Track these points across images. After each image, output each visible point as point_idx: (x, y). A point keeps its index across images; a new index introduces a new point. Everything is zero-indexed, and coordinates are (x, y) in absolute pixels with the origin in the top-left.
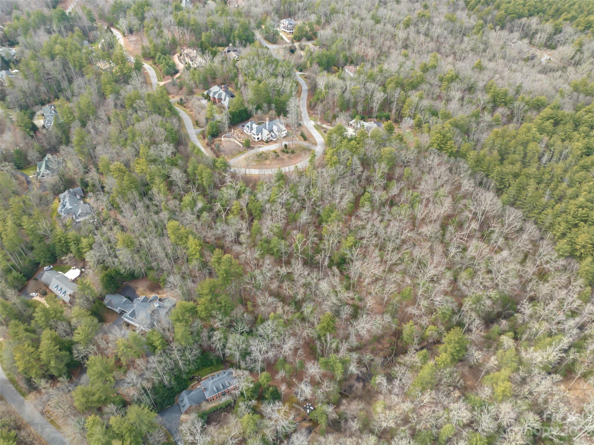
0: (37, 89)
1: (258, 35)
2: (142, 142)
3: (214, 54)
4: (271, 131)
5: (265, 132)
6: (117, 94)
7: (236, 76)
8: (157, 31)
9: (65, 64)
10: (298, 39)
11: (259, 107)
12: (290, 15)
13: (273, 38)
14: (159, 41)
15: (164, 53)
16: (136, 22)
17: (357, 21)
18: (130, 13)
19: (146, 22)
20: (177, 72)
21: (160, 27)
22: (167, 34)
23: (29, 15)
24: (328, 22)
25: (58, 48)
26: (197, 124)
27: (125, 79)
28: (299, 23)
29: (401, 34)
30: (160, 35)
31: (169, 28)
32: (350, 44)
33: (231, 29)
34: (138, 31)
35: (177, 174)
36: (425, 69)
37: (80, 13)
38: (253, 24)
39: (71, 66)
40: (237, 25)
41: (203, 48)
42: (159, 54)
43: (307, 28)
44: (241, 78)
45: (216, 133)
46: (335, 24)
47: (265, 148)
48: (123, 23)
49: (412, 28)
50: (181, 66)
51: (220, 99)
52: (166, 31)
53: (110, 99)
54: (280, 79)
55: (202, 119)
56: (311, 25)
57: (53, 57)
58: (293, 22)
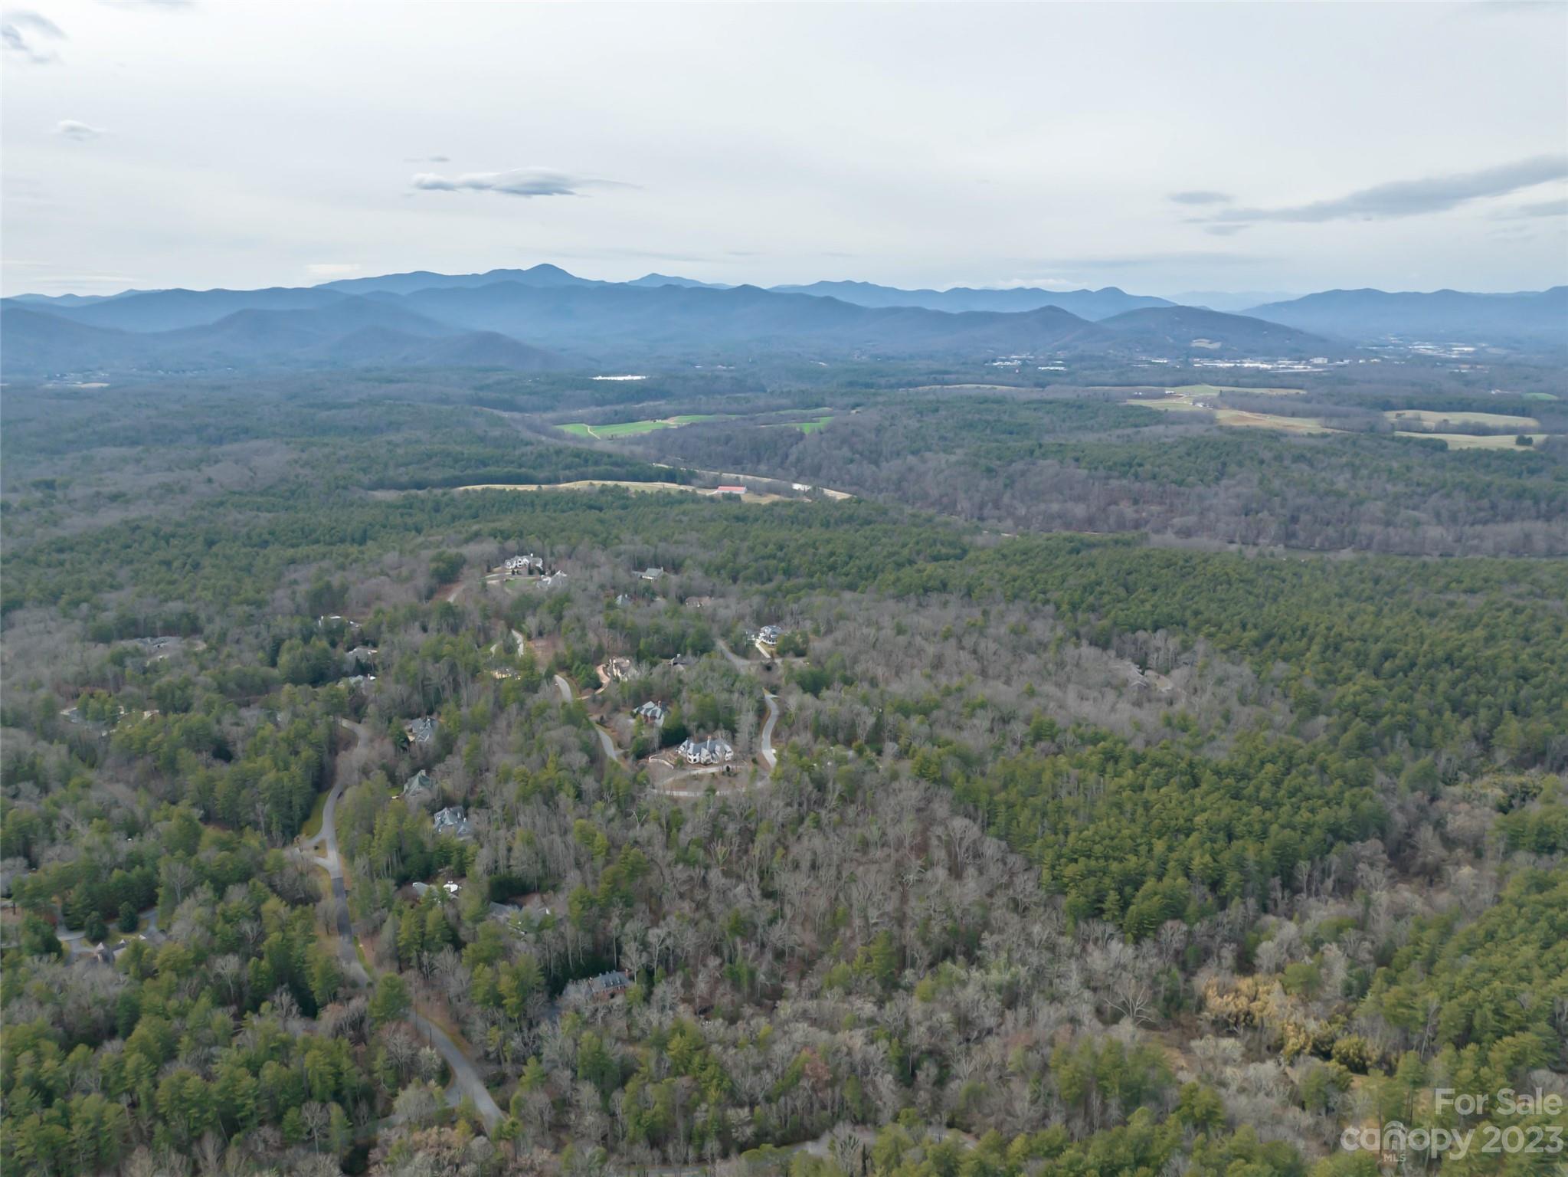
0: (410, 697)
1: (721, 644)
2: (552, 750)
3: (654, 664)
4: (712, 751)
5: (705, 752)
6: (522, 704)
7: (680, 691)
8: (579, 633)
9: (453, 668)
10: (781, 653)
11: (701, 726)
12: (775, 619)
13: (745, 650)
14: (579, 647)
15: (585, 661)
16: (549, 622)
17: (872, 631)
18: (543, 611)
19: (565, 622)
20: (600, 685)
21: (583, 628)
22: (592, 639)
23: (395, 608)
24: (829, 631)
25: (447, 648)
26: (619, 745)
27: (532, 687)
28: (788, 632)
29: (931, 650)
30: (582, 638)
31: (595, 631)
32: (855, 661)
33: (683, 636)
34: (550, 633)
35: (589, 783)
36: (948, 692)
37: (470, 606)
38: (715, 630)
39: (460, 668)
40: (691, 631)
41: (639, 657)
42: (577, 664)
43: (799, 639)
44: (684, 694)
45: (641, 754)
46: (839, 635)
47: (700, 771)
48: (531, 623)
49: (953, 642)
50: (605, 680)
51: (654, 717)
52: (591, 636)
53: (513, 708)
54: (736, 695)
55: (627, 738)
56: (805, 636)
57: (437, 659)
58: (778, 630)
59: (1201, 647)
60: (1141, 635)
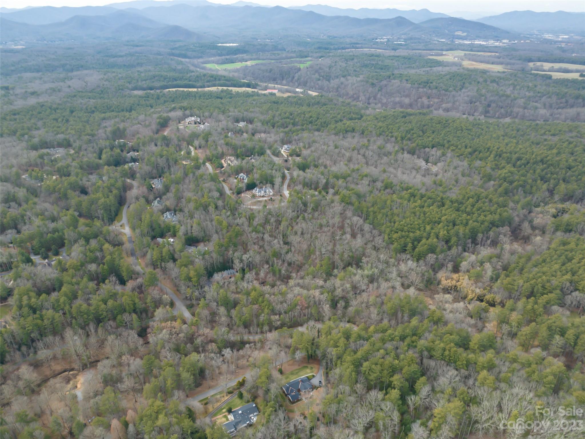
0: (152, 170)
1: (268, 152)
2: (206, 191)
3: (243, 159)
4: (265, 192)
5: (263, 192)
6: (194, 174)
7: (253, 169)
8: (214, 147)
9: (168, 160)
10: (291, 155)
11: (261, 182)
12: (289, 142)
13: (277, 154)
14: (215, 152)
15: (217, 158)
16: (203, 143)
17: (326, 147)
18: (201, 138)
19: (209, 143)
20: (223, 167)
21: (216, 145)
22: (220, 149)
23: (145, 137)
24: (309, 147)
25: (165, 153)
26: (231, 189)
27: (198, 167)
28: (294, 147)
29: (348, 154)
30: (216, 149)
31: (221, 146)
32: (319, 158)
33: (254, 148)
34: (204, 147)
35: (220, 203)
36: (353, 171)
37: (173, 136)
38: (266, 146)
39: (170, 160)
40: (257, 146)
41: (237, 156)
42: (214, 158)
43: (298, 150)
44: (255, 170)
45: (239, 193)
46: (313, 148)
47: (261, 199)
48: (196, 143)
49: (356, 151)
50: (225, 165)
51: (243, 179)
52: (219, 148)
53: (191, 175)
54: (274, 171)
55: (234, 187)
56: (300, 149)
57: (162, 156)
58: (290, 146)
59: (449, 155)
60: (427, 150)
